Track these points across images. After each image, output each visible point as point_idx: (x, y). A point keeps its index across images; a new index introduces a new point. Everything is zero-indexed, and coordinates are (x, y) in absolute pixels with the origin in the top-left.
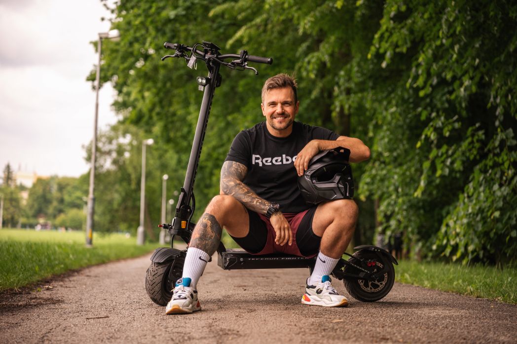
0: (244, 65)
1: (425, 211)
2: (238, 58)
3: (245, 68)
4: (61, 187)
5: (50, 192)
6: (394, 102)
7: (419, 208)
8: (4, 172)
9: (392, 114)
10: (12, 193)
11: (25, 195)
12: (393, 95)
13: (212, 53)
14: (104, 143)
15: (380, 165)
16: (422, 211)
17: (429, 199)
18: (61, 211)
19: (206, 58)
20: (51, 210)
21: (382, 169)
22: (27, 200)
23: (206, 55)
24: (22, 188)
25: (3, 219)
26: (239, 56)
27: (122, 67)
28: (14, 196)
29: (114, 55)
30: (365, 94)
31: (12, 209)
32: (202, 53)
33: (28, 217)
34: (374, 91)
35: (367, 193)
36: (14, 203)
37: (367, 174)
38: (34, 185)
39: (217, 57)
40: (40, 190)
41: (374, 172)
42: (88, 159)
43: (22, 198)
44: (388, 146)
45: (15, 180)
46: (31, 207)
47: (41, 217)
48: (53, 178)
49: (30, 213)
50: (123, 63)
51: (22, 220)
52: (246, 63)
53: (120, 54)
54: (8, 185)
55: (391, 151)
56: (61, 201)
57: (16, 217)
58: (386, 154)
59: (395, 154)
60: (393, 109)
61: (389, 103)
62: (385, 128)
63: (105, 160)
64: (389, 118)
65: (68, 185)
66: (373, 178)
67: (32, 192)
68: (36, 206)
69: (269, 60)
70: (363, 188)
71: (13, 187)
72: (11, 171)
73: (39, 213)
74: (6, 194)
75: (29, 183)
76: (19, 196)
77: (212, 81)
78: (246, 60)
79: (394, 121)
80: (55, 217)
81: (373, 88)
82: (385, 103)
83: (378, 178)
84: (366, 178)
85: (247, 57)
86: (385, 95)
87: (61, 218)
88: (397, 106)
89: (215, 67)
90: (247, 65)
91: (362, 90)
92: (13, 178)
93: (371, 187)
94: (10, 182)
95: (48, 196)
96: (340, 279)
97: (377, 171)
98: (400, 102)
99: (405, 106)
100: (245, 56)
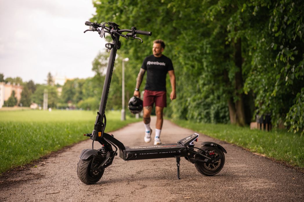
0: (134, 36)
1: (283, 100)
2: (131, 32)
3: (135, 38)
4: (81, 85)
5: (74, 88)
6: (263, 35)
7: (280, 99)
8: (48, 77)
9: (262, 42)
10: (52, 89)
11: (60, 90)
12: (262, 32)
13: (114, 29)
14: (103, 60)
15: (256, 73)
16: (281, 101)
17: (286, 93)
18: (81, 99)
19: (111, 31)
20: (75, 98)
21: (258, 75)
22: (62, 93)
23: (111, 30)
24: (58, 86)
25: (48, 104)
26: (131, 30)
27: (106, 17)
28: (54, 91)
29: (102, 9)
30: (247, 30)
31: (52, 99)
32: (108, 29)
33: (62, 103)
34: (251, 29)
35: (249, 90)
36: (54, 95)
37: (249, 78)
38: (65, 84)
39: (117, 31)
40: (68, 87)
41: (253, 77)
42: (94, 69)
43: (58, 92)
44: (261, 62)
45: (54, 81)
46: (64, 97)
47: (70, 103)
48: (76, 79)
49: (63, 100)
50: (107, 14)
51: (59, 105)
52: (135, 35)
53: (105, 9)
54: (50, 85)
55: (263, 65)
56: (81, 93)
57: (55, 103)
58: (259, 67)
59: (265, 66)
60: (263, 40)
61: (260, 36)
62: (258, 51)
63: (103, 69)
64: (260, 45)
65: (84, 83)
66: (253, 81)
67: (64, 88)
68: (67, 96)
69: (150, 33)
70: (246, 86)
71: (53, 86)
72: (51, 76)
73: (68, 100)
74: (49, 90)
75: (62, 83)
76: (56, 91)
77: (115, 46)
78: (135, 33)
79: (263, 47)
80: (77, 102)
81: (251, 27)
82: (258, 36)
83: (256, 80)
84: (248, 81)
85: (136, 31)
86: (258, 31)
87: (81, 102)
88: (265, 38)
89: (116, 37)
90: (136, 36)
91: (245, 28)
92: (53, 80)
93: (251, 86)
94: (51, 83)
95: (73, 90)
96: (193, 163)
97: (255, 76)
98: (266, 35)
99: (270, 38)
100: (135, 31)
